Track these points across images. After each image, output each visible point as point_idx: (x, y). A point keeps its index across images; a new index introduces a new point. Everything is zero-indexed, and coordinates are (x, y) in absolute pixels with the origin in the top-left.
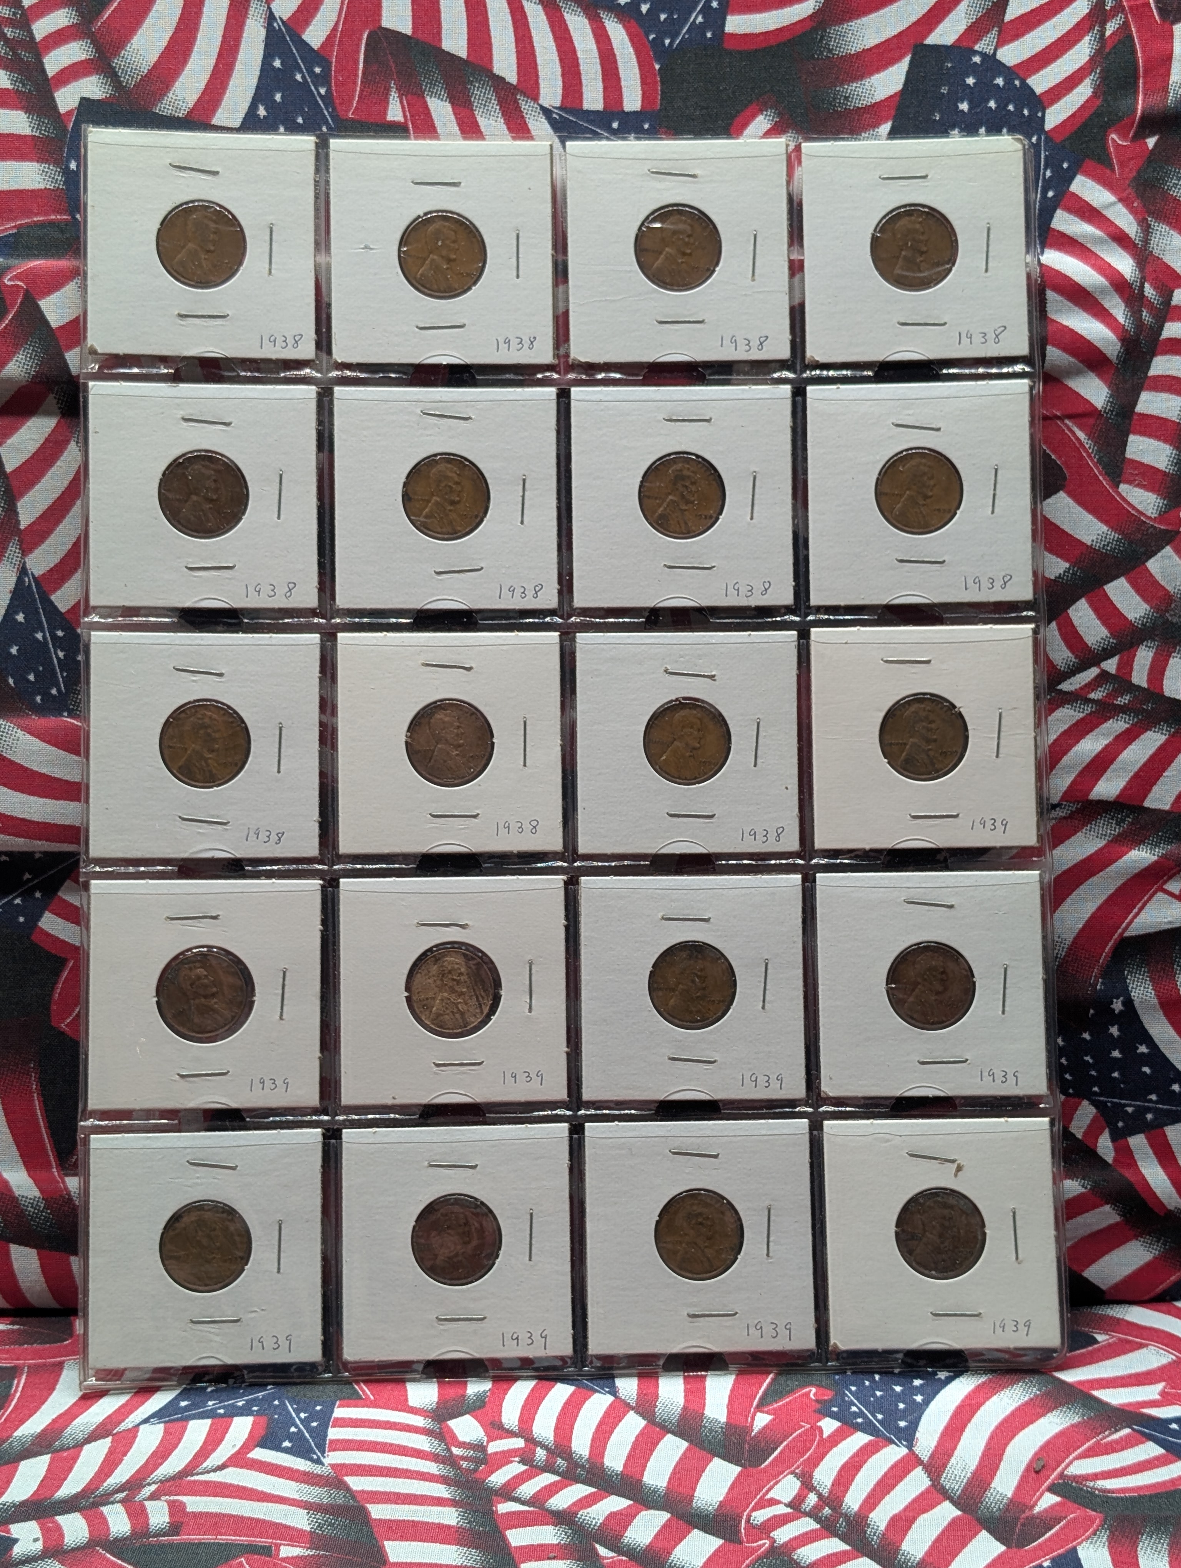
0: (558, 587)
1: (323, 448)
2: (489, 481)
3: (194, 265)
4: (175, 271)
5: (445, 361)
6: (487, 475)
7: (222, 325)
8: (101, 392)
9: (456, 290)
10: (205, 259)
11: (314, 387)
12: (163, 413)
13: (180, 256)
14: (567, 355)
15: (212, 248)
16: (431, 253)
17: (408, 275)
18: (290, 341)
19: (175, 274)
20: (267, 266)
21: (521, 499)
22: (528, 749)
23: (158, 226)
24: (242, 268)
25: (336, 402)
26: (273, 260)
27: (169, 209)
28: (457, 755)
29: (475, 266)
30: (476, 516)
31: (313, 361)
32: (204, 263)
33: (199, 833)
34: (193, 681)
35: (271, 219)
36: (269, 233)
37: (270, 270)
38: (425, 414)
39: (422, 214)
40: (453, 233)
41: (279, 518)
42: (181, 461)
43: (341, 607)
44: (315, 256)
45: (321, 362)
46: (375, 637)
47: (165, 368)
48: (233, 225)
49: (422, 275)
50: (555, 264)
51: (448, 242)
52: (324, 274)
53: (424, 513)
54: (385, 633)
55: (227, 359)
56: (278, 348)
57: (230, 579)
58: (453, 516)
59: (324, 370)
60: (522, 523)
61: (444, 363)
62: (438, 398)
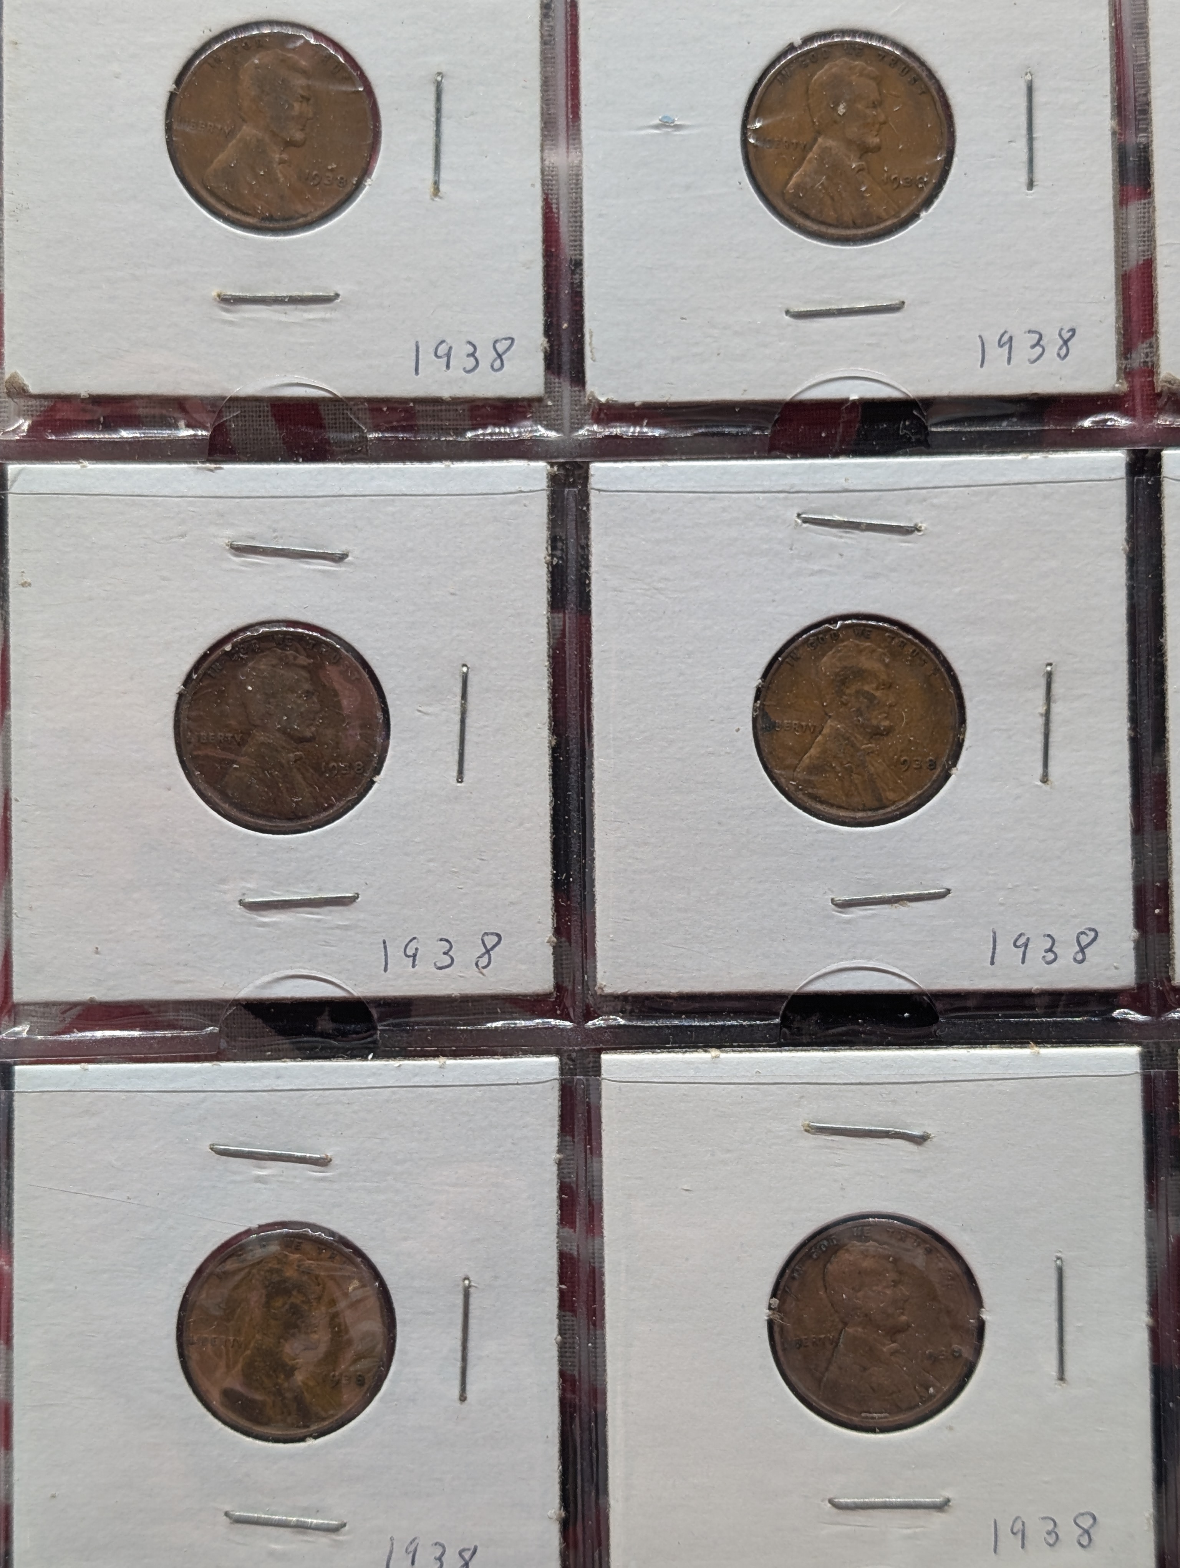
0: (1133, 933)
1: (564, 598)
2: (963, 680)
3: (256, 176)
4: (212, 192)
5: (854, 392)
6: (957, 666)
7: (323, 320)
8: (36, 488)
9: (881, 220)
10: (282, 162)
11: (542, 465)
12: (183, 535)
13: (221, 157)
14: (1150, 370)
15: (299, 136)
16: (819, 133)
17: (765, 190)
18: (486, 355)
19: (212, 201)
20: (429, 176)
21: (1041, 721)
22: (1068, 1338)
23: (171, 86)
24: (369, 182)
25: (594, 498)
26: (444, 161)
27: (196, 44)
28: (894, 1353)
29: (928, 162)
30: (933, 766)
31: (539, 400)
32: (279, 172)
33: (272, 1554)
34: (259, 1179)
35: (438, 61)
36: (432, 97)
37: (436, 184)
38: (805, 521)
39: (798, 41)
40: (873, 84)
41: (460, 778)
42: (228, 648)
43: (607, 991)
44: (542, 151)
45: (558, 401)
46: (689, 1063)
47: (189, 426)
48: (348, 79)
49: (798, 186)
50: (1121, 154)
51: (860, 106)
52: (563, 191)
53: (806, 760)
54: (714, 1052)
55: (335, 401)
56: (456, 370)
57: (346, 928)
58: (877, 766)
59: (567, 424)
60: (1045, 779)
61: (854, 397)
62: (840, 482)
